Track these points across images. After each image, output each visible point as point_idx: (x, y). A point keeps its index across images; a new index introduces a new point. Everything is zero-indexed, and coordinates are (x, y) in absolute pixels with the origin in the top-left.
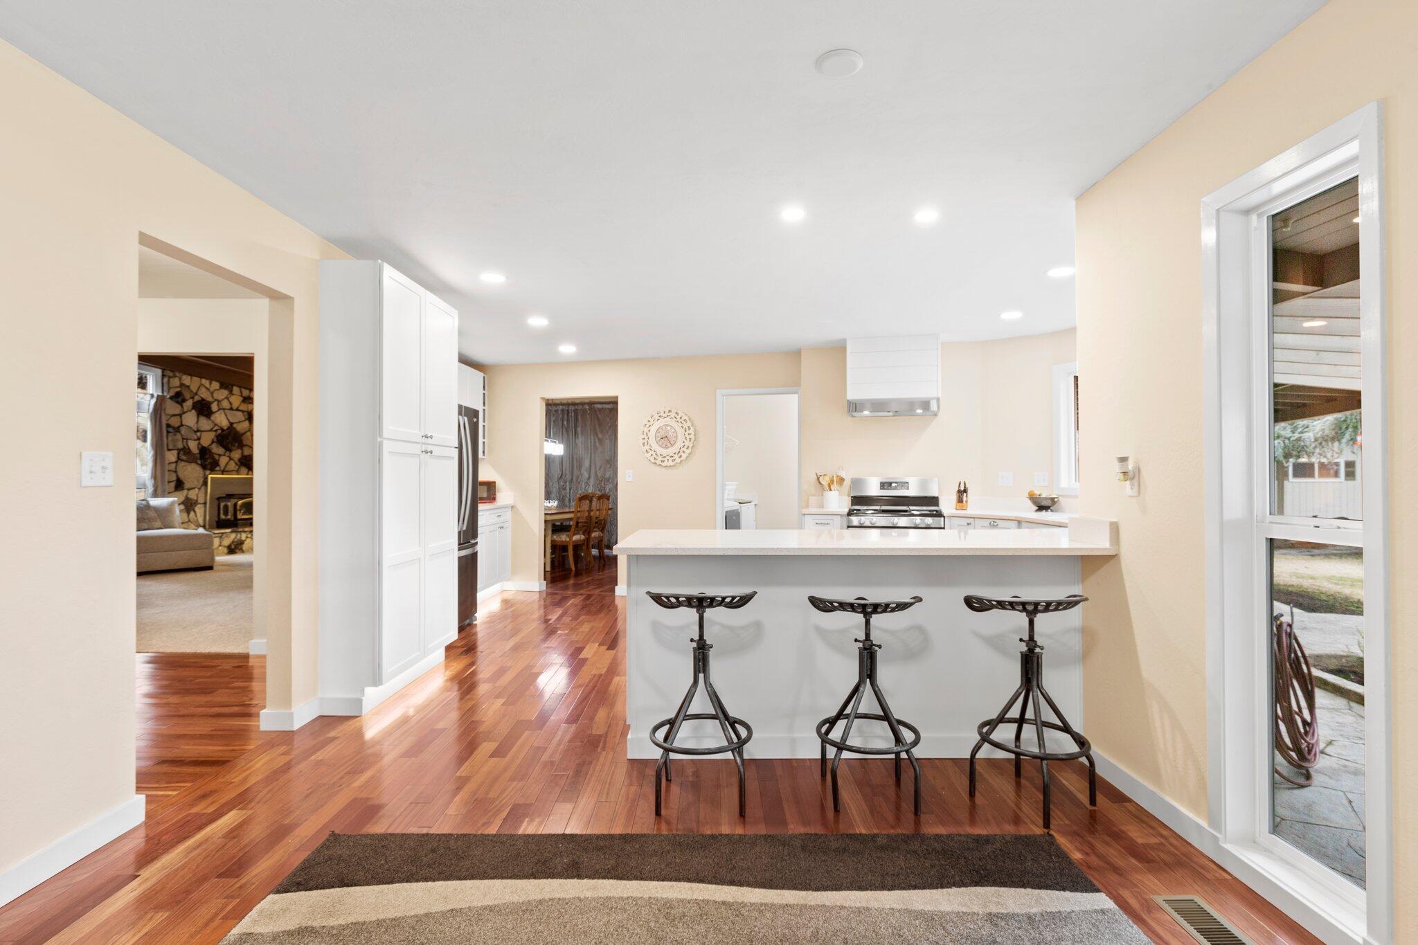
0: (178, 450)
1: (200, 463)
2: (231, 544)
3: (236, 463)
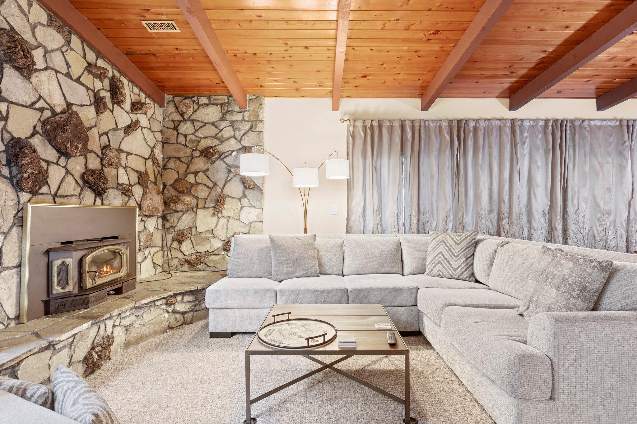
1: (7, 174)
2: (90, 353)
3: (76, 181)
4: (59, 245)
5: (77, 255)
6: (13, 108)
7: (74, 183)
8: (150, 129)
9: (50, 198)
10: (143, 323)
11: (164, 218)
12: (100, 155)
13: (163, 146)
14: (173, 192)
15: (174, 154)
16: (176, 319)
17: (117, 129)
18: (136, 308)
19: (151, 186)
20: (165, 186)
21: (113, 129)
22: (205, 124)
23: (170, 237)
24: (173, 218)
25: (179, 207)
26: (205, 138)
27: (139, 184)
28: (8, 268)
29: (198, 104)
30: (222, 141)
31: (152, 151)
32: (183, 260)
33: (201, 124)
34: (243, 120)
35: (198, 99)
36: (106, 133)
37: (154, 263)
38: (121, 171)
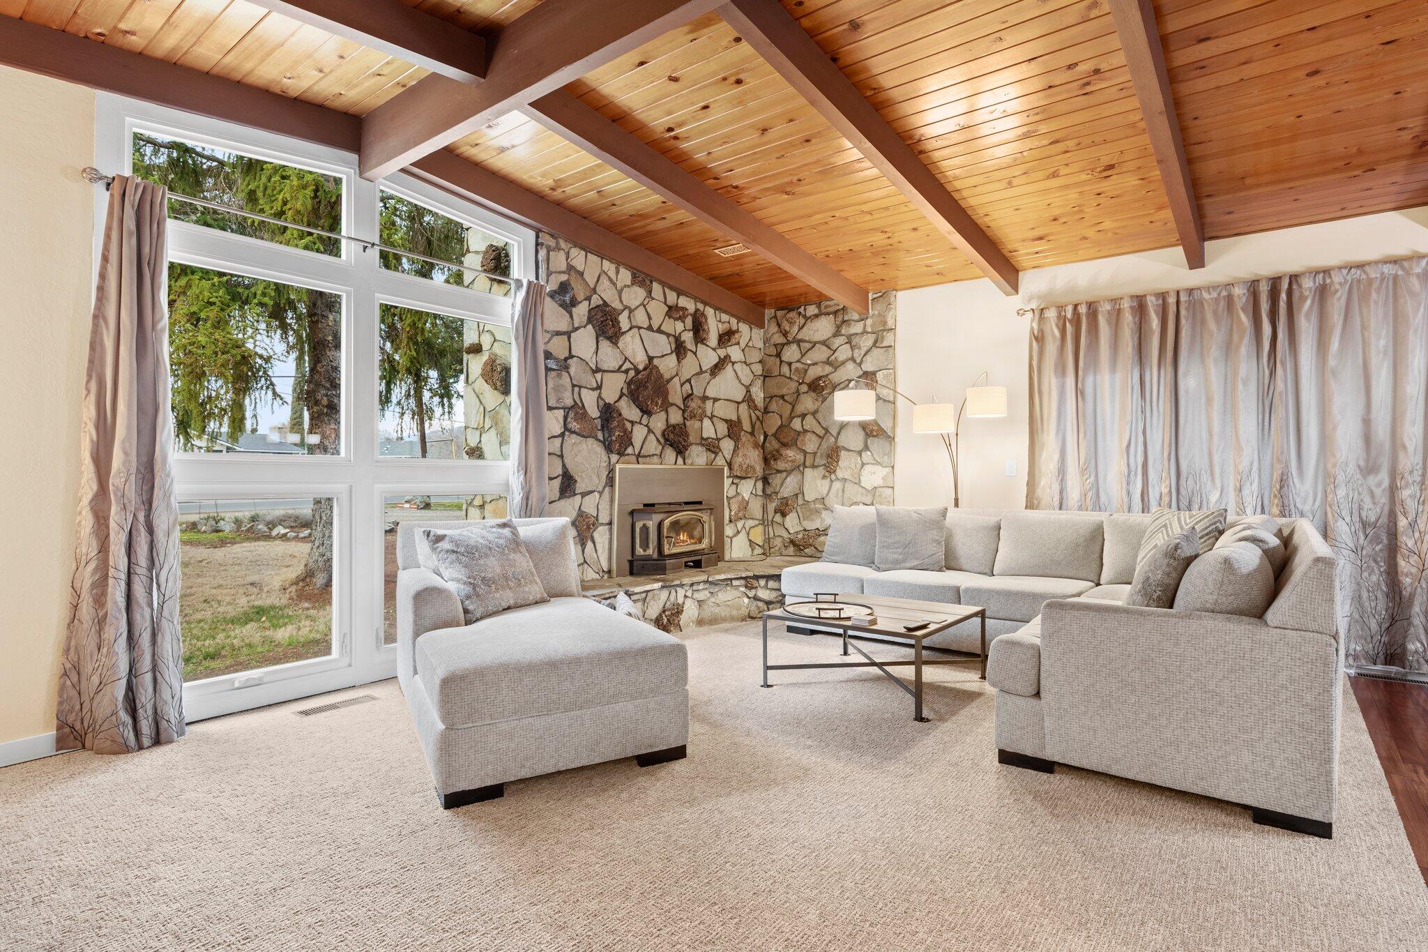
0: (564, 408)
1: (601, 438)
2: (660, 615)
3: (658, 440)
4: (641, 507)
5: (657, 518)
6: (606, 375)
7: (655, 442)
8: (745, 362)
9: (634, 458)
10: (718, 602)
11: (765, 481)
12: (682, 407)
13: (764, 380)
14: (775, 444)
15: (776, 392)
16: (758, 607)
17: (701, 372)
18: (711, 583)
19: (745, 438)
20: (766, 436)
21: (697, 374)
22: (815, 344)
23: (772, 507)
24: (776, 480)
25: (781, 465)
26: (813, 364)
27: (729, 436)
28: (602, 524)
29: (805, 316)
30: (836, 365)
31: (748, 391)
32: (788, 540)
33: (808, 345)
34: (865, 332)
35: (805, 310)
36: (689, 381)
37: (750, 541)
38: (707, 422)
